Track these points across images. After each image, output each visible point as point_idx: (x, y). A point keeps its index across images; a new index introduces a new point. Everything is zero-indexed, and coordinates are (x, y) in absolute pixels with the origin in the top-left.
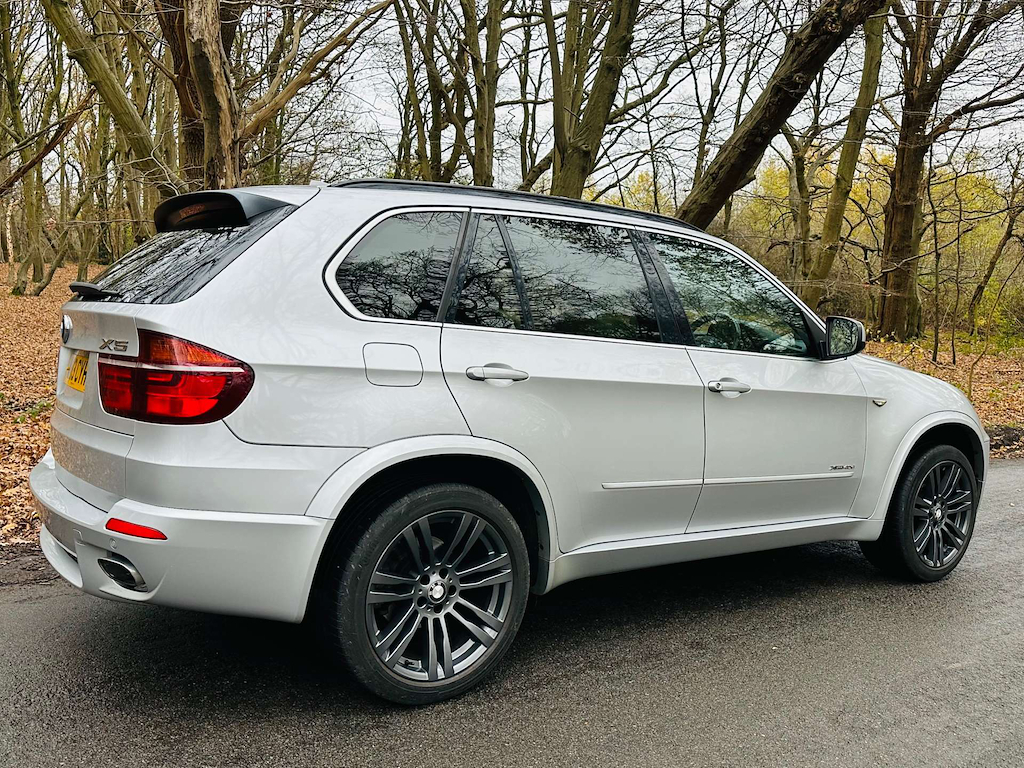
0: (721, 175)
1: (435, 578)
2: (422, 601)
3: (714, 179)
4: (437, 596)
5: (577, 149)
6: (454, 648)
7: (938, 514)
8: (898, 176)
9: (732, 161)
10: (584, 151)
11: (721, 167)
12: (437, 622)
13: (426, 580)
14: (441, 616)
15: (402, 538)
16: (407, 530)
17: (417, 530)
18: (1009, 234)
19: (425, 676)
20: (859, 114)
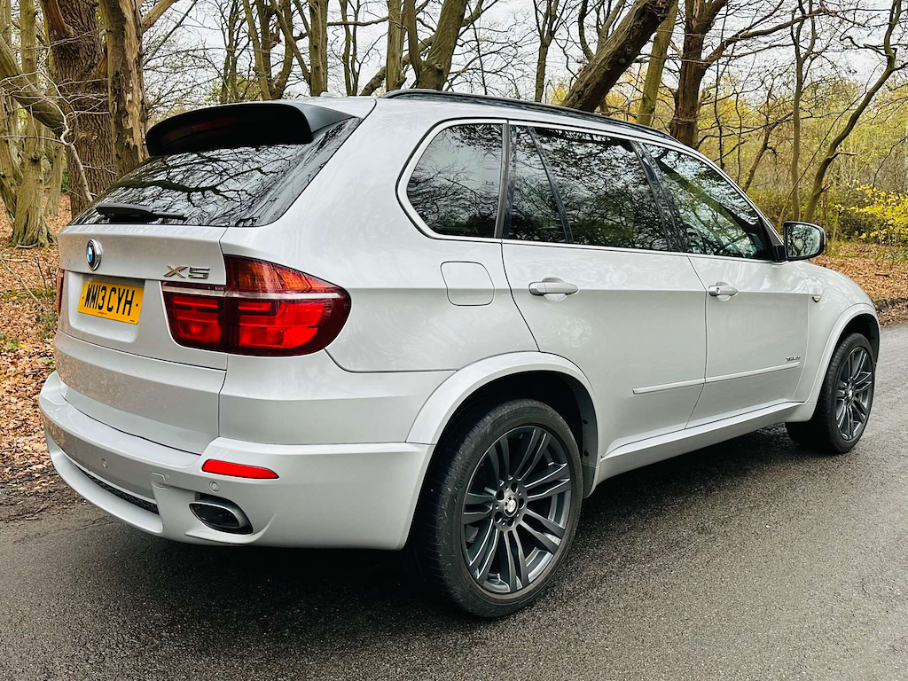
0: (587, 93)
1: (508, 493)
2: (499, 515)
3: (580, 97)
4: (510, 511)
5: (431, 67)
6: (526, 554)
7: (850, 393)
8: (681, 96)
9: (598, 80)
10: (438, 70)
11: (586, 85)
12: (510, 534)
13: (500, 496)
14: (513, 528)
15: (488, 457)
16: (491, 450)
17: (498, 446)
18: (765, 147)
19: (506, 587)
20: (662, 40)
